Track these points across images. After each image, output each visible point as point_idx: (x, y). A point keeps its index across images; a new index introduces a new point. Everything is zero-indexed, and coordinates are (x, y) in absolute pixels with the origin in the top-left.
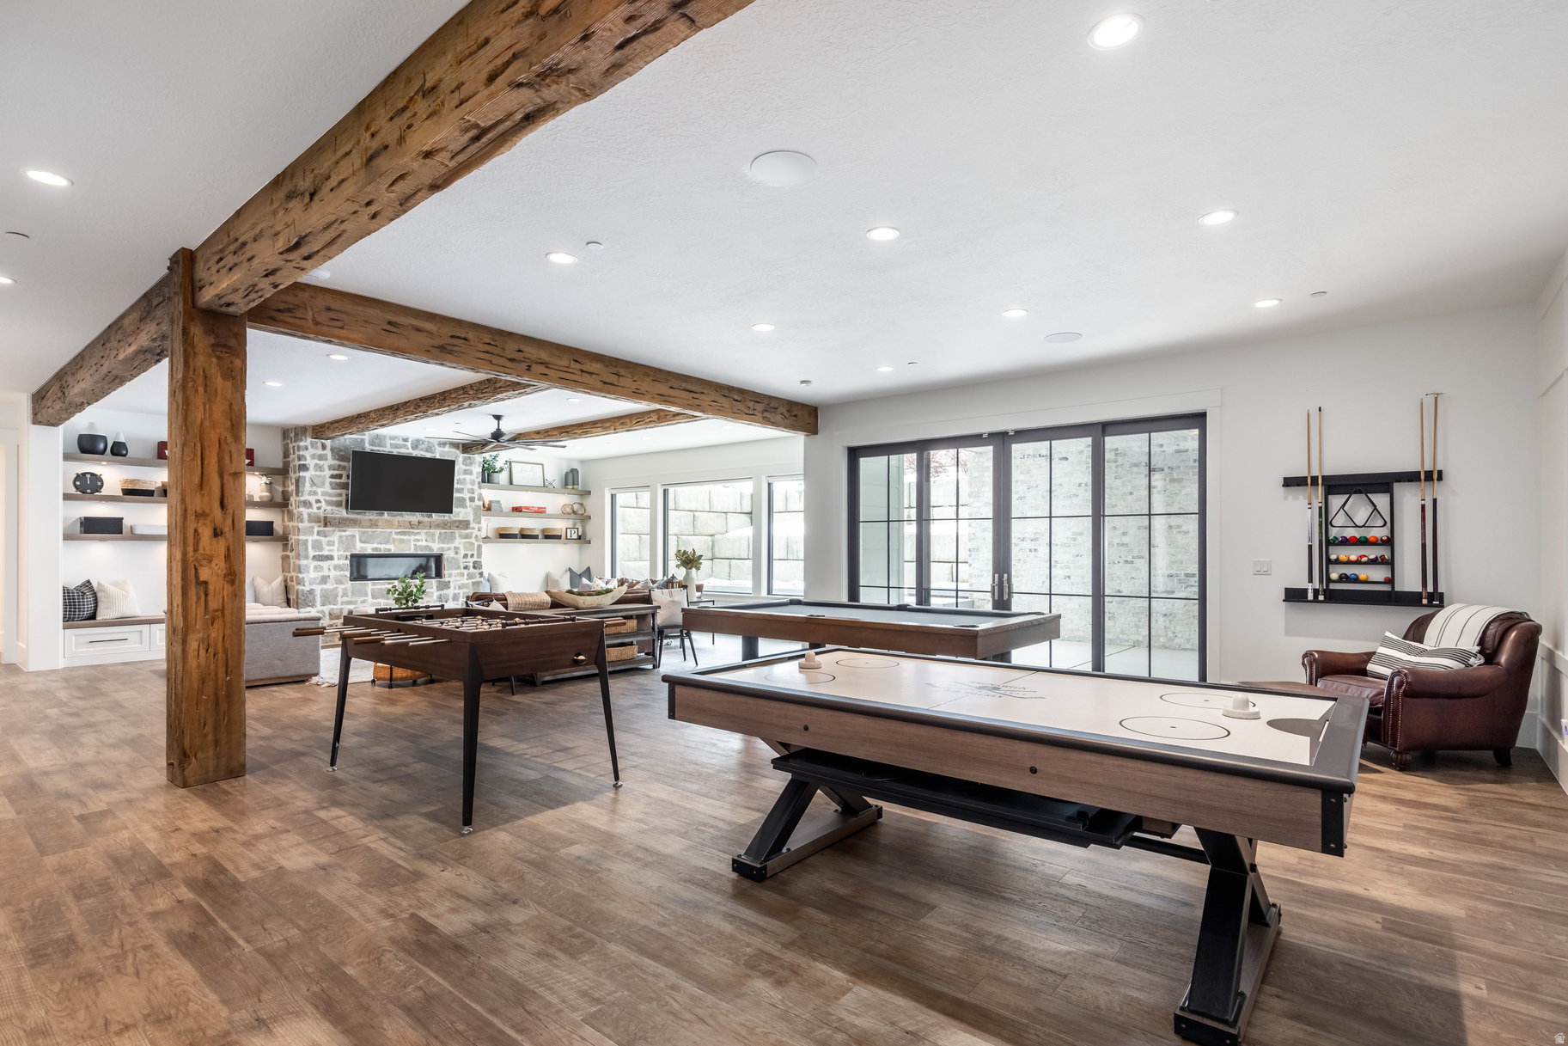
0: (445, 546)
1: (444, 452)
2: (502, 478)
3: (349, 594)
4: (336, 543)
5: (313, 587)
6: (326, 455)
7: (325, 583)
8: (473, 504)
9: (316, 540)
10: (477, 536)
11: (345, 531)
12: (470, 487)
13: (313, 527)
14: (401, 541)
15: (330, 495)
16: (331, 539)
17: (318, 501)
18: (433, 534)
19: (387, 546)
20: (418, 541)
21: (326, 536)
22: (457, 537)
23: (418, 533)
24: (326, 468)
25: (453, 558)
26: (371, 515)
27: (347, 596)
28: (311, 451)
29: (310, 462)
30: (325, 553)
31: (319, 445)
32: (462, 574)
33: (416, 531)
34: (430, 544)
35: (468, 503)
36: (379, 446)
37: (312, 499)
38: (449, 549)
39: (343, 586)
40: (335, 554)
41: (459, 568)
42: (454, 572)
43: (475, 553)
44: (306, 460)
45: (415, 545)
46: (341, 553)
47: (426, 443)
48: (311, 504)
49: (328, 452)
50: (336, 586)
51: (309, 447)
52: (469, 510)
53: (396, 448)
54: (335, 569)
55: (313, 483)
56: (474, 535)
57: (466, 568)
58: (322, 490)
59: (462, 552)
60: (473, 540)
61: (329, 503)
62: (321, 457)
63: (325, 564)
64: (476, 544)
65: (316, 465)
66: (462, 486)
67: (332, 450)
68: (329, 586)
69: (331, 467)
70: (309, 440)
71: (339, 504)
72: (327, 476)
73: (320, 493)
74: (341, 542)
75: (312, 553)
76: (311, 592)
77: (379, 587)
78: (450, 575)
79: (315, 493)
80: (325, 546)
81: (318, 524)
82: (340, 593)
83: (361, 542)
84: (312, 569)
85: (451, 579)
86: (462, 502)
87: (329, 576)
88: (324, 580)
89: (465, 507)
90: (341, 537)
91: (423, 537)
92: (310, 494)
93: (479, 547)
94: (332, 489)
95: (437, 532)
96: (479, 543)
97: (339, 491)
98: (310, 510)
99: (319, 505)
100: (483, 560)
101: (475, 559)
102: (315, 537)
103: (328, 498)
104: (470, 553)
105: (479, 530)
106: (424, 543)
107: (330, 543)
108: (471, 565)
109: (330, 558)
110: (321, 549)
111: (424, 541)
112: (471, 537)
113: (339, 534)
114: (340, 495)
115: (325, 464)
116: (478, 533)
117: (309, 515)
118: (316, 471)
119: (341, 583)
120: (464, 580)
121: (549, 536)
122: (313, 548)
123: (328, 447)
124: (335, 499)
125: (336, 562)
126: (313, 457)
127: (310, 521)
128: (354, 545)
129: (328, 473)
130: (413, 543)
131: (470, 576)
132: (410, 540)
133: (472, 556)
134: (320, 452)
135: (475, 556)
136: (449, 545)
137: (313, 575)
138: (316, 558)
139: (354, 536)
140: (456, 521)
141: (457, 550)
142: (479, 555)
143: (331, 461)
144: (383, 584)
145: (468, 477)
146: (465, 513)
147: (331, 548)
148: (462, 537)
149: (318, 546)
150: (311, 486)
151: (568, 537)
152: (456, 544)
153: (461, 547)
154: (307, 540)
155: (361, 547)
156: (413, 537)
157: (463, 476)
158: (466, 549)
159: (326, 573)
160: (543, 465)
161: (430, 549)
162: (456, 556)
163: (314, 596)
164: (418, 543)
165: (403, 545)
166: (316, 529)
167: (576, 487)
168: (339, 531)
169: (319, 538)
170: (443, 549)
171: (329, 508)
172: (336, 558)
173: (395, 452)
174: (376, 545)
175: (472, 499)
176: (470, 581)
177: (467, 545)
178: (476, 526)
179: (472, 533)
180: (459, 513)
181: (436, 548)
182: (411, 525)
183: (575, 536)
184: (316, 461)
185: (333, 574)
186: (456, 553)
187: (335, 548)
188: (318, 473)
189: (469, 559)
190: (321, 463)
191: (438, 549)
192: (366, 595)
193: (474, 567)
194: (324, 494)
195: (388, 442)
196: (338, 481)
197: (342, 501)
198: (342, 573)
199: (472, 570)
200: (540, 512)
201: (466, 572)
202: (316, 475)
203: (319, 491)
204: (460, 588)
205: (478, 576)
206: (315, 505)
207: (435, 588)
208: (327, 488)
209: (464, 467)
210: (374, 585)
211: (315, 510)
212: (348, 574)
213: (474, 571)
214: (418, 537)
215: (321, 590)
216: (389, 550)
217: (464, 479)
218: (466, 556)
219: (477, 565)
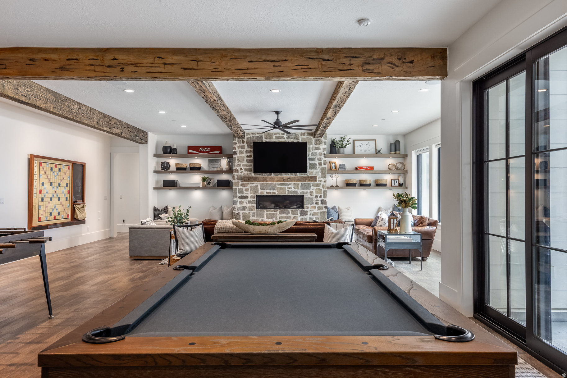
0: (305, 191)
1: (304, 138)
2: (348, 150)
3: (256, 216)
4: (249, 190)
5: (239, 211)
6: (244, 146)
7: (244, 210)
8: (321, 167)
9: (240, 189)
10: (323, 185)
11: (253, 184)
12: (319, 157)
13: (239, 182)
14: (281, 188)
15: (246, 166)
16: (247, 188)
17: (241, 169)
18: (298, 185)
19: (274, 191)
20: (290, 188)
21: (245, 187)
22: (312, 186)
23: (290, 184)
24: (244, 152)
25: (309, 198)
26: (265, 175)
27: (255, 217)
28: (238, 144)
29: (238, 150)
30: (244, 195)
31: (242, 141)
32: (315, 207)
33: (289, 183)
34: (296, 190)
35: (318, 166)
36: (270, 139)
37: (238, 168)
38: (307, 193)
39: (253, 212)
40: (249, 195)
41: (313, 203)
42: (310, 206)
43: (322, 195)
44: (236, 149)
45: (288, 191)
46: (252, 195)
47: (294, 134)
48: (238, 171)
49: (245, 144)
50: (249, 211)
51: (237, 143)
52: (318, 170)
53: (278, 139)
54: (249, 203)
55: (239, 161)
56: (321, 185)
57: (317, 203)
58: (243, 163)
59: (315, 194)
60: (321, 188)
61: (246, 170)
62: (243, 147)
63: (244, 200)
64: (323, 190)
65: (240, 151)
66: (314, 157)
67: (247, 143)
68: (246, 211)
69: (247, 152)
70: (237, 139)
71: (250, 170)
72: (245, 157)
73: (242, 165)
74: (251, 189)
75: (238, 195)
76: (238, 214)
77: (270, 213)
78: (308, 208)
79: (240, 165)
80: (244, 191)
81: (242, 181)
82: (251, 215)
83: (261, 189)
84: (238, 203)
85: (308, 210)
86: (313, 166)
87: (246, 206)
88: (244, 208)
89: (316, 168)
90: (251, 186)
91: (292, 186)
92: (237, 166)
93: (325, 192)
94: (247, 162)
95: (300, 183)
96: (325, 189)
97: (250, 164)
98: (238, 174)
99: (241, 171)
100: (328, 199)
101: (322, 198)
102: (240, 187)
103: (245, 167)
104: (319, 195)
105: (324, 182)
106: (293, 189)
107: (247, 190)
108: (320, 202)
109: (247, 197)
110: (243, 193)
111: (293, 188)
112: (320, 186)
113: (250, 185)
114: (251, 166)
115: (244, 150)
116: (324, 184)
117: (237, 176)
118: (240, 154)
119: (252, 210)
120: (316, 211)
121: (379, 185)
122: (239, 192)
123: (245, 142)
124: (248, 168)
125: (249, 199)
126: (239, 147)
127: (238, 179)
128: (258, 191)
129: (245, 155)
130: (287, 190)
131: (319, 208)
132: (285, 188)
133: (320, 197)
134: (242, 145)
135: (322, 197)
136: (307, 191)
137: (239, 205)
138: (240, 197)
139: (257, 186)
140: (308, 177)
141: (311, 193)
142: (325, 196)
143: (247, 149)
144: (272, 211)
145: (318, 151)
146: (316, 172)
147: (247, 192)
148: (314, 186)
149: (241, 191)
150: (238, 162)
151: (393, 185)
152: (311, 190)
153: (314, 192)
154: (236, 188)
155: (261, 192)
156: (287, 186)
157: (315, 151)
158: (316, 192)
159: (245, 205)
160: (375, 140)
161: (296, 192)
162: (311, 197)
163: (240, 216)
164: (289, 190)
165: (282, 191)
166: (240, 183)
167: (398, 152)
168: (251, 184)
169: (241, 187)
170: (303, 193)
171: (246, 172)
172: (249, 197)
173: (278, 141)
174: (268, 191)
175: (320, 164)
176: (319, 211)
177: (318, 190)
178: (323, 179)
179: (320, 183)
180: (311, 172)
181: (299, 192)
182: (284, 180)
183: (397, 184)
184: (240, 149)
185: (248, 205)
186: (311, 195)
187: (249, 192)
188: (241, 155)
189: (318, 198)
190: (242, 150)
191: (301, 193)
192: (263, 217)
193: (322, 203)
194: (244, 165)
195: (274, 136)
196: (250, 158)
197: (251, 169)
198: (252, 205)
199: (320, 205)
200: (370, 169)
201: (317, 206)
202: (240, 156)
203: (241, 164)
204: (313, 215)
205: (324, 208)
206: (240, 171)
207: (299, 214)
208: (245, 162)
209: (315, 146)
210: (267, 211)
211: (240, 174)
212: (255, 205)
213: (322, 205)
214: (290, 186)
215: (243, 213)
216: (275, 193)
217: (316, 153)
218: (316, 197)
219: (323, 202)
